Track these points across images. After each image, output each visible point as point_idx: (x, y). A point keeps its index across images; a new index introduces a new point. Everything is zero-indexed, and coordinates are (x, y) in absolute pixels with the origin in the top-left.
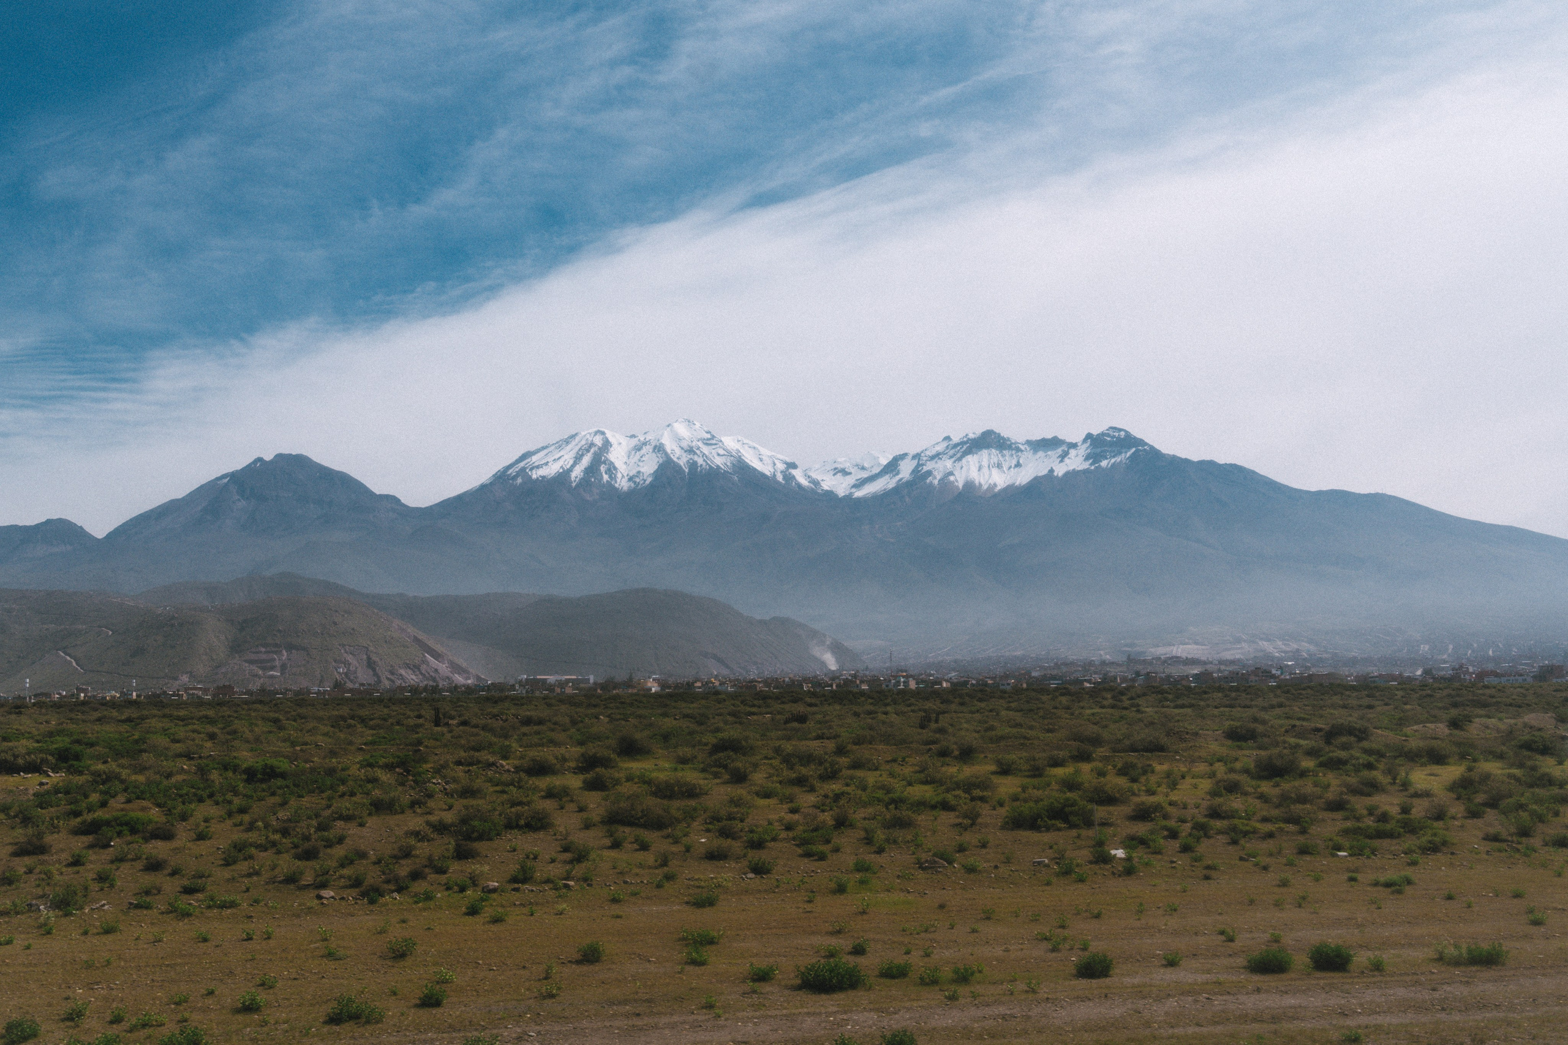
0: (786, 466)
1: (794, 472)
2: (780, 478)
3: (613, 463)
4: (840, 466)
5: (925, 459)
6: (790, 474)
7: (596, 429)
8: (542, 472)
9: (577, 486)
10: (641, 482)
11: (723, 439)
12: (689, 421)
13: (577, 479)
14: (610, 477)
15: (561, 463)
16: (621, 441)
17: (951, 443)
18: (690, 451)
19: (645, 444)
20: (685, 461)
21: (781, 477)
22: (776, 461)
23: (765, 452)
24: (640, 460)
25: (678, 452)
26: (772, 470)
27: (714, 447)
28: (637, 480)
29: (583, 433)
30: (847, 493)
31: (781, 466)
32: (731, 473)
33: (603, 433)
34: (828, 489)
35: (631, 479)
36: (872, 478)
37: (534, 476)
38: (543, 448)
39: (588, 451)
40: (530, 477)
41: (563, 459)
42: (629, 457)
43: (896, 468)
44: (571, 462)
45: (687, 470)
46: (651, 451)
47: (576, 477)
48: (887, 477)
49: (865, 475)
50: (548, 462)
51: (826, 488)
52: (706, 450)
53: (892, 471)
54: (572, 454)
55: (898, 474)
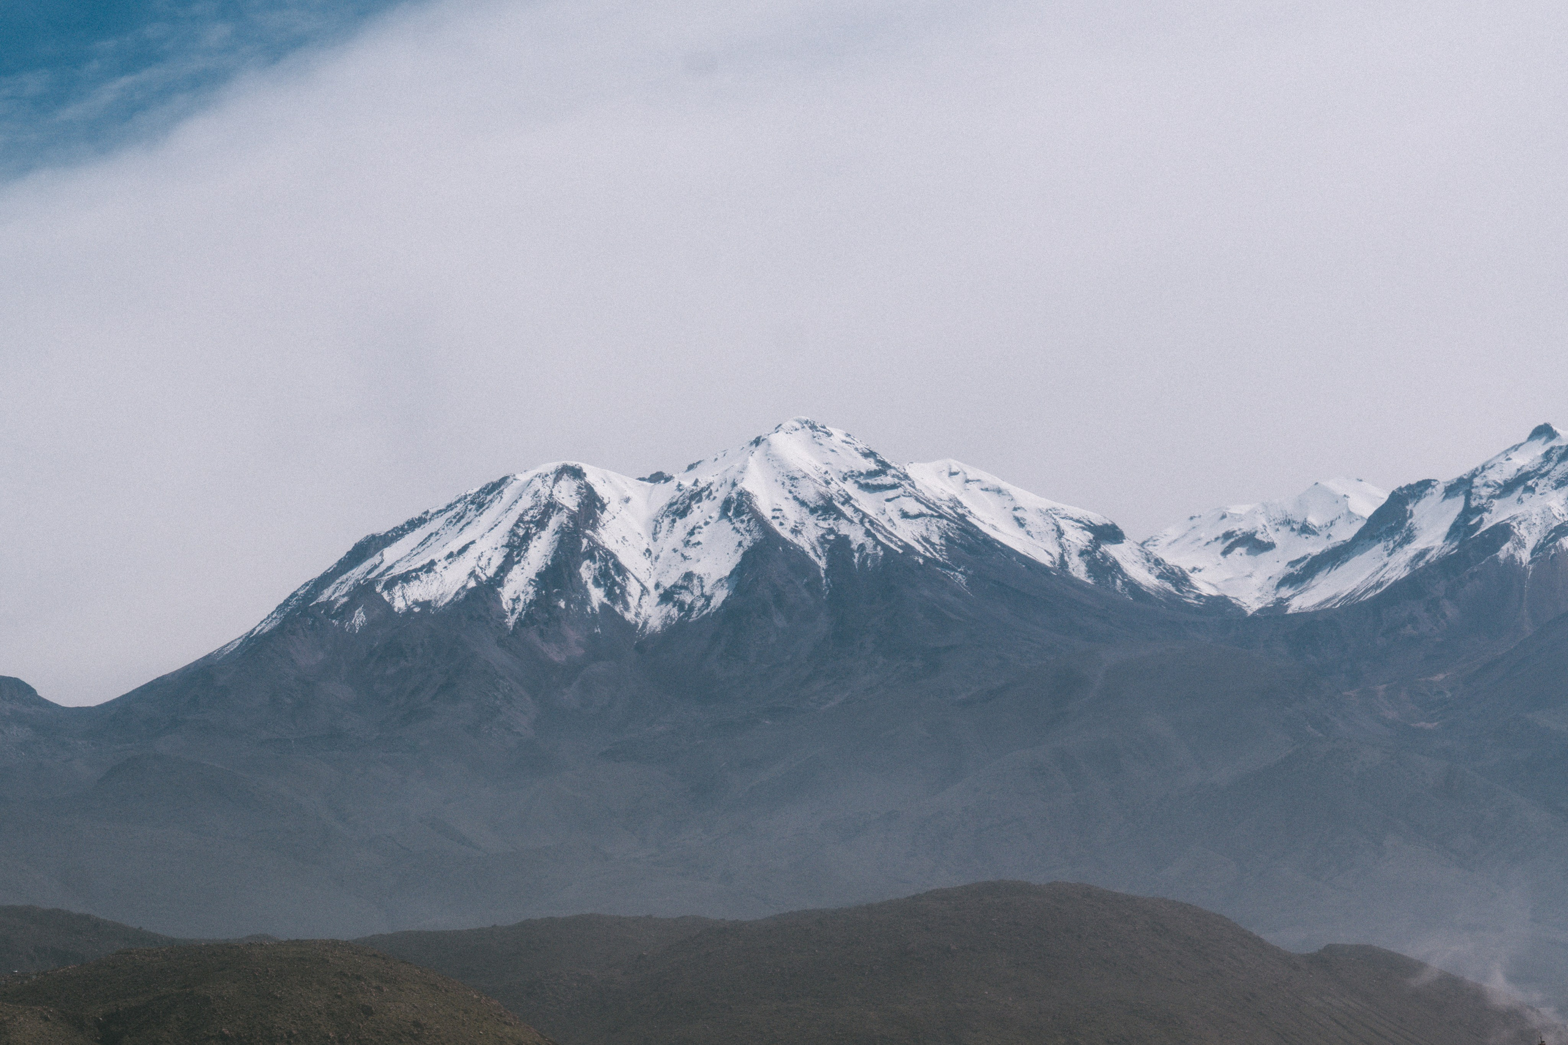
0: (1091, 536)
1: (1113, 550)
2: (1078, 569)
3: (613, 556)
4: (1242, 527)
5: (1485, 492)
6: (1105, 557)
7: (559, 464)
8: (418, 591)
9: (520, 623)
10: (699, 604)
11: (912, 471)
12: (813, 427)
13: (520, 607)
14: (609, 594)
15: (467, 563)
16: (629, 494)
17: (1555, 443)
18: (826, 508)
19: (696, 496)
20: (813, 539)
21: (1083, 568)
22: (1063, 524)
23: (1030, 500)
24: (687, 543)
25: (792, 513)
26: (1056, 551)
27: (891, 494)
28: (687, 598)
29: (523, 478)
30: (1269, 599)
31: (1078, 538)
32: (944, 566)
33: (577, 473)
34: (1214, 592)
35: (667, 597)
36: (1336, 556)
37: (399, 604)
38: (413, 524)
39: (541, 524)
40: (389, 606)
41: (473, 552)
42: (655, 535)
43: (1401, 524)
44: (498, 560)
45: (822, 564)
46: (716, 515)
47: (516, 600)
48: (1378, 548)
49: (1314, 547)
50: (432, 563)
51: (1207, 590)
52: (868, 503)
53: (1391, 532)
54: (500, 536)
55: (1409, 539)
